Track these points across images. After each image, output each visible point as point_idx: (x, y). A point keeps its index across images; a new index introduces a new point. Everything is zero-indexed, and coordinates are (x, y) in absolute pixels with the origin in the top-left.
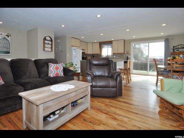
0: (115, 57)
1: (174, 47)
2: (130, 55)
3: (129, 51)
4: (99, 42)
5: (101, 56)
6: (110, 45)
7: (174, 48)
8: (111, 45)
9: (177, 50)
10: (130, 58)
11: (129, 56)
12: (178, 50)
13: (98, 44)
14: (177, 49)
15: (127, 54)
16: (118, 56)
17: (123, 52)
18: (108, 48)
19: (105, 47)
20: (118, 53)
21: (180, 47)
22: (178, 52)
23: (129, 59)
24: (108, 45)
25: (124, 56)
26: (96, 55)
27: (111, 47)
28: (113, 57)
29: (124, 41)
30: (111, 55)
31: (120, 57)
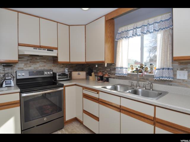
4: (106, 16)
5: (115, 69)
8: (159, 18)
19: (131, 33)
26: (97, 66)
27: (160, 29)
28: (172, 76)
30: (157, 66)
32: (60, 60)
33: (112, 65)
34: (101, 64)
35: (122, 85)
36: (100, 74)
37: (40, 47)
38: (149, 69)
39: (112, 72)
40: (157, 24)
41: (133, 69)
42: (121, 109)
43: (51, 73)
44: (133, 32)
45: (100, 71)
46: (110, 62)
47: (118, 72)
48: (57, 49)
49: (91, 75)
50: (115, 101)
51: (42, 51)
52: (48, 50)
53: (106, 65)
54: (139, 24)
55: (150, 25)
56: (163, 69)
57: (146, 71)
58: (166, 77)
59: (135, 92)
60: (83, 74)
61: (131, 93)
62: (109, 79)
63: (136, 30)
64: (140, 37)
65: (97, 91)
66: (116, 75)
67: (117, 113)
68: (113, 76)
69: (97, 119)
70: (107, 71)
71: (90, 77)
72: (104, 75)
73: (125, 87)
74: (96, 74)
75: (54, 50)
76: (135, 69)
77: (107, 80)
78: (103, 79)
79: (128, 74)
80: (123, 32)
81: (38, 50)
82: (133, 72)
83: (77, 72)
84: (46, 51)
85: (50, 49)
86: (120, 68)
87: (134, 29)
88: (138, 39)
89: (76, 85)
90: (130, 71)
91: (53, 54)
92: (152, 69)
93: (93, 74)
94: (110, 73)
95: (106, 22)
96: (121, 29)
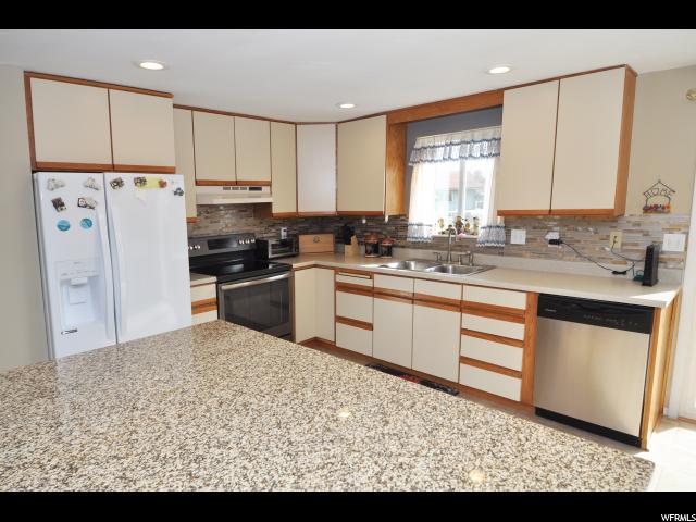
0: (519, 236)
2: (681, 227)
3: (669, 192)
4: (389, 114)
5: (405, 227)
6: (478, 134)
8: (490, 132)
11: (670, 243)
13: (379, 131)
15: (654, 217)
16: (554, 236)
17: (607, 202)
19: (440, 152)
20: (551, 213)
24: (467, 135)
25: (617, 236)
26: (364, 221)
27: (490, 155)
28: (502, 237)
29: (631, 75)
30: (484, 222)
31: (567, 249)
32: (276, 210)
33: (401, 221)
35: (418, 261)
36: (373, 240)
37: (236, 184)
38: (471, 227)
39: (400, 233)
40: (486, 144)
41: (442, 226)
42: (414, 299)
43: (253, 241)
44: (445, 153)
45: (372, 232)
46: (395, 213)
47: (414, 233)
48: (269, 184)
49: (349, 243)
50: (405, 286)
51: (240, 192)
52: (251, 189)
53: (387, 219)
54: (457, 137)
55: (474, 142)
56: (490, 227)
57: (466, 231)
58: (492, 241)
59: (444, 270)
60: (326, 241)
61: (436, 270)
62: (394, 249)
63: (451, 149)
64: (457, 164)
65: (370, 274)
66: (408, 240)
67: (406, 307)
68: (402, 243)
69: (369, 326)
70: (389, 232)
71: (346, 246)
72: (381, 240)
73: (426, 262)
74: (363, 240)
75: (263, 188)
76: (446, 227)
77: (389, 252)
78: (379, 251)
79: (434, 238)
80: (425, 148)
81: (231, 192)
82: (443, 233)
83: (312, 237)
84: (247, 191)
85: (256, 186)
86: (418, 225)
87: (447, 145)
88: (453, 167)
89: (315, 266)
90: (436, 231)
91: (262, 197)
92: (476, 226)
93: (353, 239)
94: (394, 236)
95: (390, 126)
96: (422, 141)
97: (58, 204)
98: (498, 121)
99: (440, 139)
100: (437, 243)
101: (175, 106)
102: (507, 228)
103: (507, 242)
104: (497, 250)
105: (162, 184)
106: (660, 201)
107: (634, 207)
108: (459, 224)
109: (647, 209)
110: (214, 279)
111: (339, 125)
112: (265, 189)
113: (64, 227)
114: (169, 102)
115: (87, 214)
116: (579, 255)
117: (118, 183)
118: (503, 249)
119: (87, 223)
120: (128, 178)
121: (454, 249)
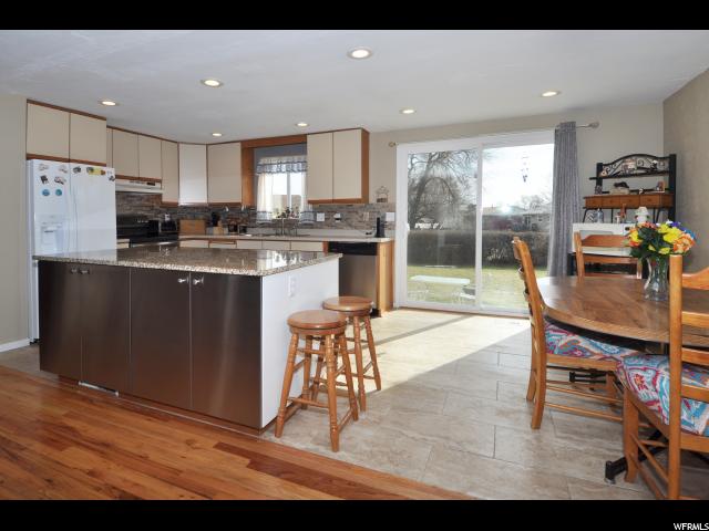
0: (321, 217)
1: (600, 167)
2: (392, 209)
3: (386, 192)
4: (243, 142)
5: (255, 214)
6: (296, 158)
7: (603, 174)
8: (302, 158)
9: (617, 185)
10: (393, 226)
11: (389, 217)
12: (624, 185)
13: (235, 154)
14: (615, 176)
15: (381, 204)
16: (338, 216)
17: (357, 194)
18: (292, 175)
19: (275, 168)
20: (334, 201)
21: (631, 165)
22: (626, 191)
23: (386, 232)
24: (290, 159)
25: (367, 214)
26: (227, 209)
29: (365, 135)
30: (301, 209)
31: (345, 223)
32: (165, 199)
33: (252, 209)
34: (234, 206)
37: (139, 179)
38: (295, 213)
39: (252, 218)
40: (300, 164)
41: (278, 213)
43: (147, 222)
44: (278, 168)
46: (248, 205)
47: (261, 218)
48: (160, 181)
49: (216, 225)
51: (141, 185)
52: (148, 184)
53: (243, 208)
54: (284, 159)
55: (294, 163)
56: (306, 212)
57: (292, 215)
58: (307, 220)
62: (248, 228)
63: (281, 166)
64: (285, 175)
65: (233, 241)
66: (257, 222)
68: (252, 225)
71: (215, 228)
72: (239, 223)
74: (226, 223)
75: (156, 184)
76: (280, 214)
77: (244, 230)
78: (238, 230)
79: (273, 220)
80: (266, 165)
81: (135, 184)
82: (279, 217)
83: (189, 222)
84: (146, 185)
85: (151, 182)
86: (263, 212)
87: (279, 163)
88: (283, 177)
90: (274, 217)
91: (155, 190)
92: (297, 212)
93: (219, 223)
94: (248, 220)
95: (243, 150)
96: (263, 161)
97: (44, 179)
98: (304, 152)
99: (274, 160)
100: (274, 224)
101: (108, 127)
102: (315, 212)
103: (315, 221)
104: (311, 226)
105: (103, 173)
106: (383, 196)
107: (372, 199)
108: (288, 211)
109: (379, 201)
110: (128, 240)
111: (210, 147)
112: (158, 185)
113: (46, 193)
114: (104, 123)
115: (59, 186)
116: (350, 225)
117: (78, 170)
118: (313, 225)
119: (59, 193)
120: (84, 167)
121: (286, 226)
